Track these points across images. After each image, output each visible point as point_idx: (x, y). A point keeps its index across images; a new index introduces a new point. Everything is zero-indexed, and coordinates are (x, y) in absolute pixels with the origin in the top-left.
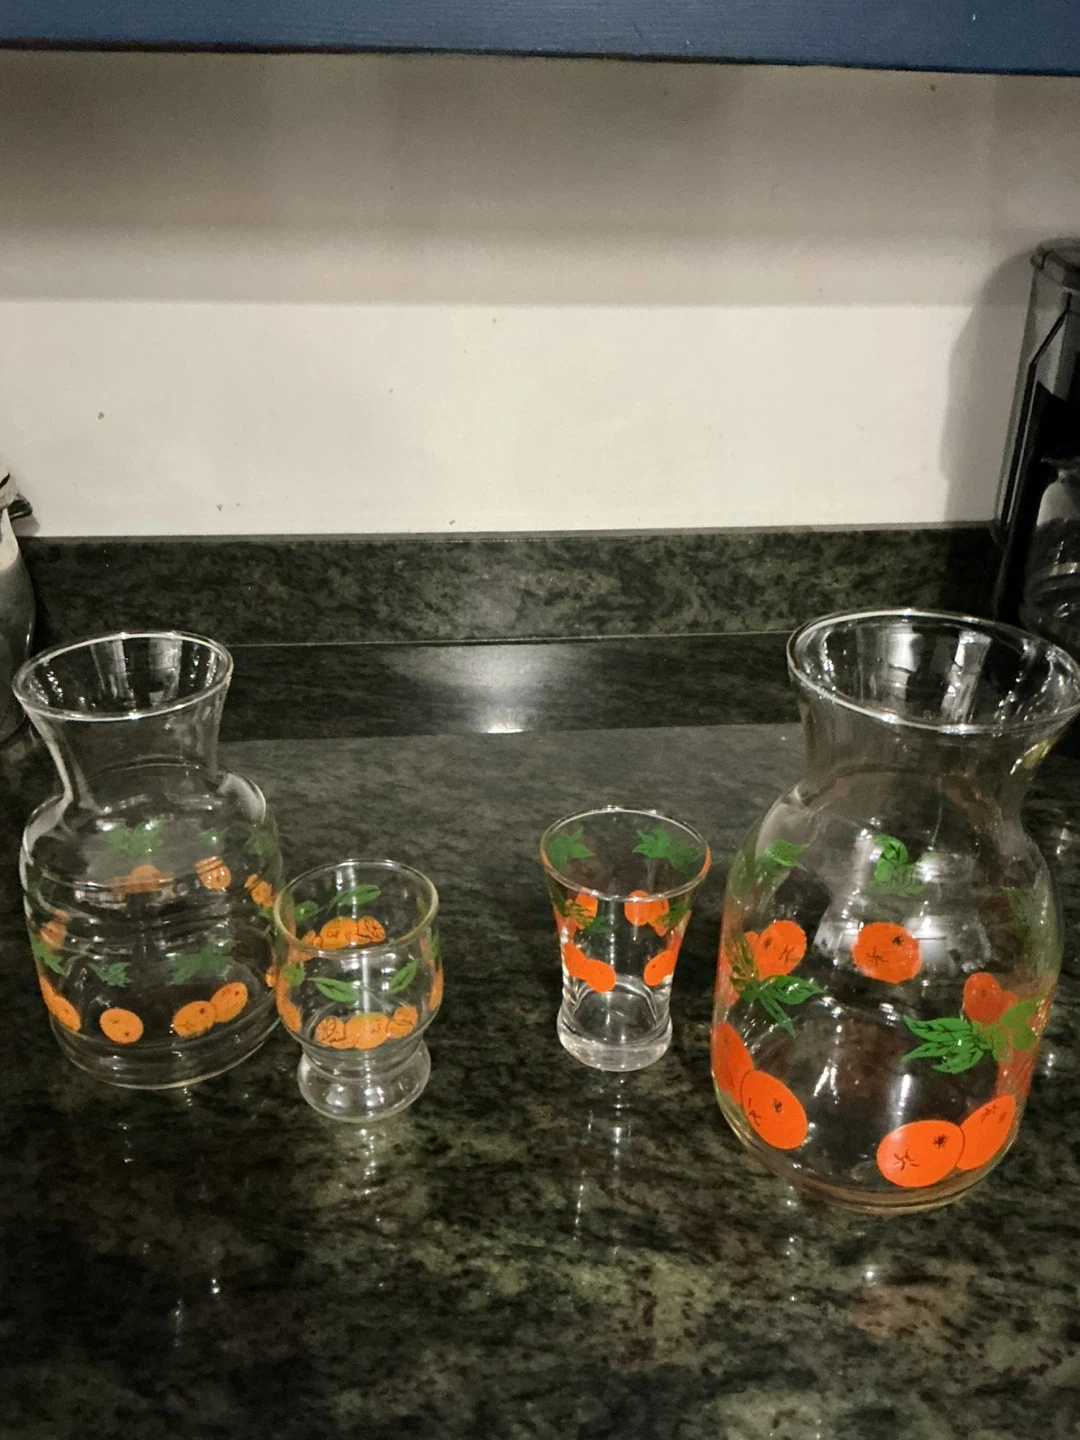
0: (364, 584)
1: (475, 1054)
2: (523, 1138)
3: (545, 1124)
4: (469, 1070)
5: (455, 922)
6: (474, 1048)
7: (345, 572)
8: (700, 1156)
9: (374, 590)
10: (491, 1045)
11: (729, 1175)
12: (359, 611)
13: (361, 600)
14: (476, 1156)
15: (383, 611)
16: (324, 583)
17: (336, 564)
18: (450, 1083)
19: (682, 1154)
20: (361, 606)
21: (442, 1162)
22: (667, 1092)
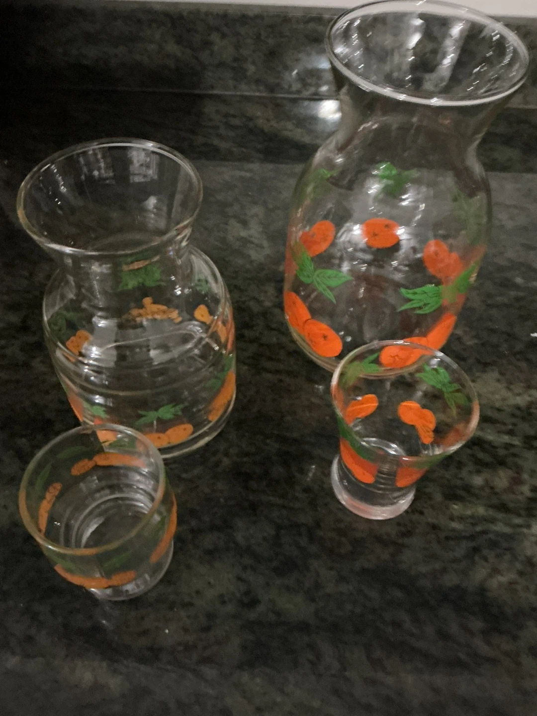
0: (237, 47)
1: (284, 512)
2: (313, 600)
3: (330, 588)
4: (279, 528)
5: (281, 381)
6: (284, 507)
7: (224, 36)
8: (443, 635)
9: (245, 52)
10: (297, 505)
11: (462, 656)
12: (233, 68)
13: (236, 60)
14: (278, 614)
15: (251, 69)
16: (207, 44)
17: (217, 29)
18: (264, 539)
19: (430, 630)
20: (235, 65)
21: (252, 615)
22: (423, 569)
